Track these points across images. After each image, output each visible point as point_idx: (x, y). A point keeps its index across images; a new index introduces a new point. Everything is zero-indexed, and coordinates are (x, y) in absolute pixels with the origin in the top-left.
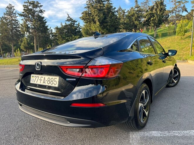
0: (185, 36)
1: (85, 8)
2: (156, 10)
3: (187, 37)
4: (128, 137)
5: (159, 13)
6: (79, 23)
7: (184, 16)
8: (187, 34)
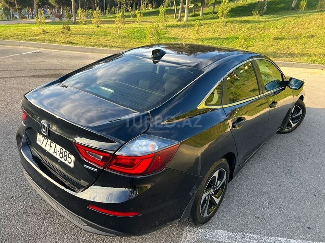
4: (179, 236)
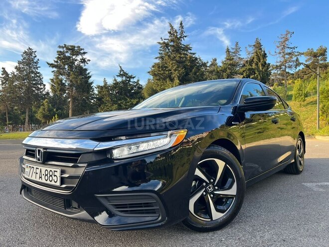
0: (306, 102)
1: (156, 58)
2: (257, 64)
3: (308, 104)
5: (261, 68)
6: (138, 81)
7: (293, 74)
8: (309, 99)
